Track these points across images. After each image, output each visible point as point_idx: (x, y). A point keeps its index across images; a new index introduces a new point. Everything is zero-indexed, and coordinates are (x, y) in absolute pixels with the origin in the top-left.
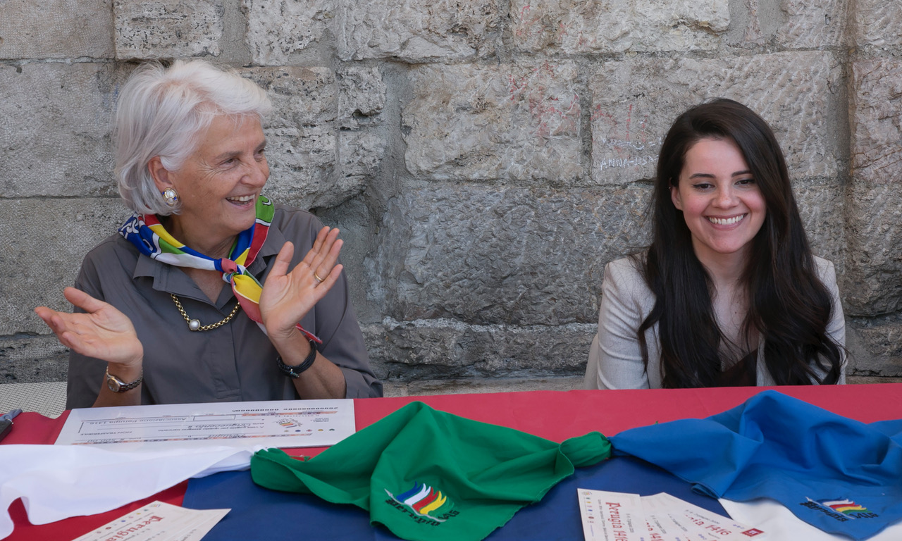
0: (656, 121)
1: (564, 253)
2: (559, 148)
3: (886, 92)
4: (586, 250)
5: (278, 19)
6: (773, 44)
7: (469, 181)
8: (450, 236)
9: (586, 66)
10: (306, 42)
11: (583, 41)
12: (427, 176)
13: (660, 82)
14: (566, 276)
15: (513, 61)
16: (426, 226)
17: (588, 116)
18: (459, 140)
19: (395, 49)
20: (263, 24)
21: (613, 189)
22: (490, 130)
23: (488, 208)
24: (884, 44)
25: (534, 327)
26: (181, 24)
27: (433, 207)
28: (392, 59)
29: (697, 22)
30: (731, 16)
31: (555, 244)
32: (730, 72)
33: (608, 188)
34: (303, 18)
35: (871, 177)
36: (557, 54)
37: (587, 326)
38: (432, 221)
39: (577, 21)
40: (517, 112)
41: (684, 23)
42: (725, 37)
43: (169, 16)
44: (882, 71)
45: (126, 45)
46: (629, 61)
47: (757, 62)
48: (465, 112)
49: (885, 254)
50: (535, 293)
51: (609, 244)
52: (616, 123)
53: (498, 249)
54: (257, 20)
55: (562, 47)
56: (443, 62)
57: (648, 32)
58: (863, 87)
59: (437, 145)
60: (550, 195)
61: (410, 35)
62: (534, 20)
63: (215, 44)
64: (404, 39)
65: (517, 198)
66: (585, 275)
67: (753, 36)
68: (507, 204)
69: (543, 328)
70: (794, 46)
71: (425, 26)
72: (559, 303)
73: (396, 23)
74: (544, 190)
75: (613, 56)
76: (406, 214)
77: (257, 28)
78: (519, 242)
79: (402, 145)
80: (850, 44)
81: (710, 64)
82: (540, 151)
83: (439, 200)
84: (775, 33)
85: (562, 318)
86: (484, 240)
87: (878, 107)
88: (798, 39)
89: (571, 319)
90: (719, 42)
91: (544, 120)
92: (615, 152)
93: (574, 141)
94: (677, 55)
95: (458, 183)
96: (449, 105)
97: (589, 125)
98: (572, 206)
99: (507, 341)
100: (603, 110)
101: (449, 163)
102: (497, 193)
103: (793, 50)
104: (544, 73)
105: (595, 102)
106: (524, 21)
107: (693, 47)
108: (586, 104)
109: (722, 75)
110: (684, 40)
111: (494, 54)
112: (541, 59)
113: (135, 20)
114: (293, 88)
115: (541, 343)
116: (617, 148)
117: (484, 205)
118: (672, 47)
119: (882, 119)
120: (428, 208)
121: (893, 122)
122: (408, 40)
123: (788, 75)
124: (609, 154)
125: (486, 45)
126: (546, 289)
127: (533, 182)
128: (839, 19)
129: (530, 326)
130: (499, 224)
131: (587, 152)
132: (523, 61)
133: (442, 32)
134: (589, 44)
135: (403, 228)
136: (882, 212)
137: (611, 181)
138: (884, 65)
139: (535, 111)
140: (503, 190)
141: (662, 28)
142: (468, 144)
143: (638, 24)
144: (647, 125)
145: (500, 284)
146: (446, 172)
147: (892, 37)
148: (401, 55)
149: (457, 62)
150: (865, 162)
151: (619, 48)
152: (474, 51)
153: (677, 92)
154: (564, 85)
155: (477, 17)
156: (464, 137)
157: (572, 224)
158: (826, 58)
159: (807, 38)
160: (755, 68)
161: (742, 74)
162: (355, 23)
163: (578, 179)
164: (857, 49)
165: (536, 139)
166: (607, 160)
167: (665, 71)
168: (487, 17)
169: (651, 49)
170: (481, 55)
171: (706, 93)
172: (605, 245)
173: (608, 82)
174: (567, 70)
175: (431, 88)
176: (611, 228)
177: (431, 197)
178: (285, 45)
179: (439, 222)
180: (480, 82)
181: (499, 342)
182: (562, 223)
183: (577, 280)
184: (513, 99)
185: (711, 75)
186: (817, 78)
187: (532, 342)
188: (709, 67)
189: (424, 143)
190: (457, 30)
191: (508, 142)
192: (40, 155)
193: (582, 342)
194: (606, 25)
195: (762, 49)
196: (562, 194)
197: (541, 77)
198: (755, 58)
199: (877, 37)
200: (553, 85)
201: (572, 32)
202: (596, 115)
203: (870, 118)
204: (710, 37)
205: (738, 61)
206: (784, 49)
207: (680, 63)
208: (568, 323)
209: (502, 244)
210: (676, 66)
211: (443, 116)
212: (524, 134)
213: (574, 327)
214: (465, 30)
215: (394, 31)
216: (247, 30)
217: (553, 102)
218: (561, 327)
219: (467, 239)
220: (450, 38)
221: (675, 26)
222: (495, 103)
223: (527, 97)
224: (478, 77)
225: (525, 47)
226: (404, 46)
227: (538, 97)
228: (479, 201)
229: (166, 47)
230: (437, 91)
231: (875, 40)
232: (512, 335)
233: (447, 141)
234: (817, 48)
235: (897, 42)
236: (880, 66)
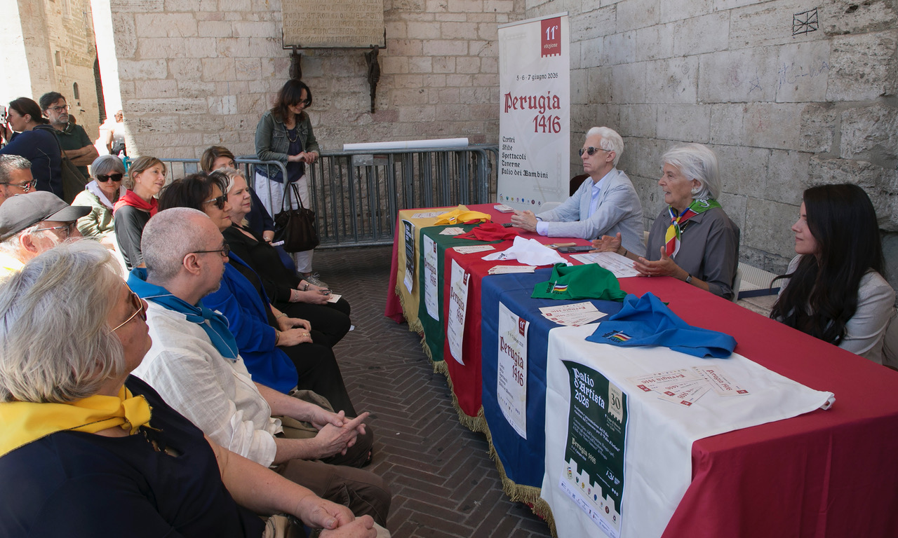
5: (852, 138)
10: (861, 149)
20: (846, 140)
26: (820, 138)
34: (861, 139)
43: (816, 135)
54: (844, 138)
63: (829, 148)
77: (844, 142)
114: (849, 170)
178: (852, 150)
192: (790, 188)
216: (840, 143)
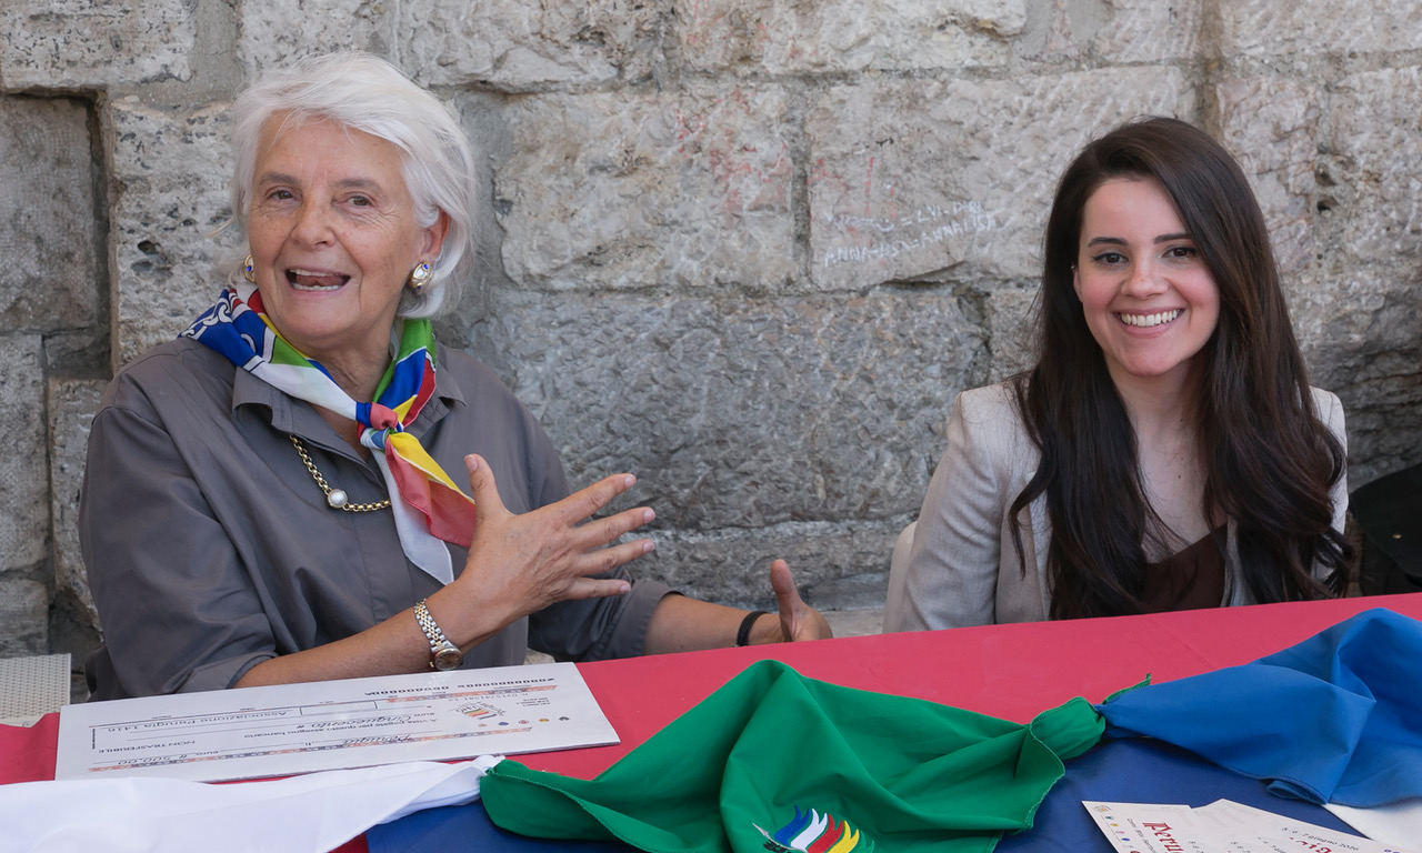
0: (913, 184)
1: (771, 406)
2: (757, 232)
3: (1268, 130)
4: (805, 399)
5: (294, 15)
6: (1091, 56)
7: (610, 290)
8: (581, 384)
9: (801, 94)
11: (795, 53)
12: (540, 283)
13: (917, 119)
14: (775, 444)
15: (682, 87)
16: (540, 369)
17: (804, 179)
18: (594, 221)
19: (484, 69)
20: (268, 23)
21: (845, 297)
22: (646, 203)
23: (643, 336)
24: (1264, 54)
25: (723, 531)
26: (120, 24)
27: (552, 336)
28: (479, 86)
29: (976, 20)
30: (1028, 10)
31: (755, 391)
32: (1027, 101)
33: (838, 296)
34: (338, 14)
36: (755, 74)
37: (809, 525)
38: (550, 359)
39: (786, 18)
40: (690, 173)
41: (955, 22)
42: (1018, 45)
43: (96, 11)
44: (1262, 96)
45: (19, 62)
46: (869, 85)
47: (1068, 85)
48: (605, 175)
50: (724, 475)
51: (843, 389)
52: (848, 188)
53: (663, 403)
54: (257, 17)
55: (763, 63)
56: (565, 90)
57: (899, 38)
58: (1232, 122)
59: (558, 230)
60: (746, 311)
61: (509, 44)
62: (715, 18)
63: (182, 60)
64: (498, 52)
65: (691, 317)
66: (805, 441)
67: (1060, 43)
68: (675, 327)
69: (738, 533)
70: (1123, 59)
71: (536, 29)
72: (763, 491)
73: (485, 24)
74: (734, 301)
75: (845, 77)
76: (506, 350)
77: (258, 31)
78: (697, 391)
79: (496, 232)
80: (1209, 54)
81: (996, 88)
82: (728, 237)
83: (562, 324)
84: (1093, 39)
85: (769, 515)
86: (638, 389)
87: (1255, 155)
88: (1129, 48)
89: (783, 516)
90: (1009, 53)
91: (733, 186)
92: (848, 236)
93: (781, 219)
94: (945, 75)
95: (592, 294)
96: (578, 163)
97: (805, 192)
98: (781, 328)
99: (679, 557)
100: (828, 168)
101: (577, 261)
102: (658, 309)
103: (1120, 65)
104: (733, 106)
105: (816, 154)
106: (699, 20)
107: (969, 62)
108: (801, 157)
109: (1015, 106)
110: (956, 50)
111: (649, 77)
112: (727, 83)
113: (34, 18)
115: (735, 557)
116: (850, 229)
117: (637, 330)
118: (937, 62)
119: (1265, 173)
120: (543, 338)
121: (1279, 178)
122: (506, 53)
123: (1115, 105)
124: (838, 240)
125: (636, 60)
126: (743, 467)
127: (716, 289)
128: (1190, 16)
129: (717, 530)
130: (662, 360)
131: (802, 238)
132: (699, 87)
133: (563, 39)
134: (806, 57)
135: (501, 373)
137: (843, 284)
138: (1264, 87)
139: (719, 170)
140: (667, 304)
141: (921, 30)
142: (609, 229)
143: (883, 24)
144: (897, 190)
145: (666, 463)
146: (571, 277)
147: (1274, 41)
148: (495, 78)
149: (589, 89)
151: (852, 64)
152: (614, 71)
153: (945, 134)
154: (767, 127)
155: (620, 13)
156: (603, 216)
157: (781, 357)
158: (1171, 78)
159: (1142, 46)
160: (1065, 95)
161: (1046, 105)
162: (414, 24)
163: (789, 282)
164: (1221, 63)
165: (721, 218)
166: (835, 250)
167: (927, 101)
168: (637, 13)
169: (904, 65)
170: (628, 77)
171: (991, 136)
172: (836, 391)
173: (836, 120)
174: (770, 100)
175: (546, 134)
176: (844, 362)
177: (548, 319)
179: (562, 361)
180: (628, 124)
181: (665, 559)
182: (765, 357)
183: (791, 450)
184: (682, 150)
185: (999, 106)
187: (720, 556)
188: (995, 93)
189: (536, 227)
190: (588, 35)
191: (675, 222)
193: (802, 552)
194: (833, 26)
195: (1074, 64)
196: (764, 308)
197: (729, 113)
198: (1065, 78)
199: (1254, 42)
200: (748, 127)
201: (779, 37)
202: (816, 176)
204: (995, 45)
205: (1039, 83)
206: (1108, 64)
207: (950, 87)
208: (778, 522)
209: (669, 394)
210: (943, 93)
211: (567, 181)
212: (701, 209)
213: (787, 529)
214: (600, 36)
215: (483, 37)
216: (239, 35)
217: (747, 155)
218: (767, 529)
219: (610, 388)
220: (577, 49)
221: (941, 28)
222: (653, 159)
223: (705, 147)
224: (625, 114)
225: (701, 63)
226: (498, 63)
227: (723, 147)
228: (629, 324)
229: (94, 65)
230: (555, 139)
231: (1250, 48)
232: (688, 546)
233: (575, 223)
234: (1158, 62)
235: (1283, 50)
236: (1258, 89)
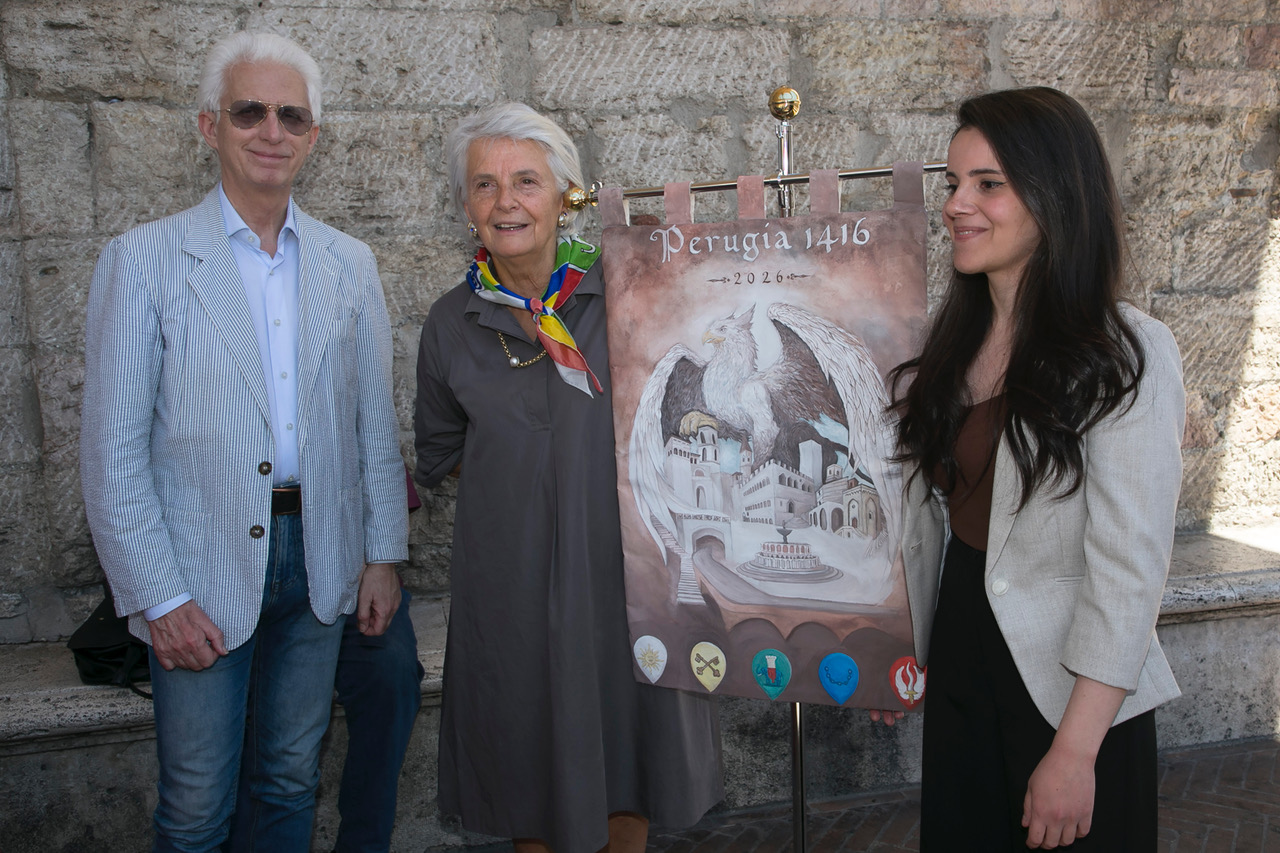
3: (65, 384)
24: (56, 342)
35: (59, 461)
44: (56, 365)
49: (78, 530)
58: (41, 380)
80: (29, 342)
87: (59, 398)
119: (65, 408)
121: (75, 411)
128: (23, 320)
136: (71, 492)
138: (57, 360)
147: (62, 335)
150: (51, 448)
158: (16, 355)
164: (35, 346)
186: (9, 372)
199: (50, 335)
203: (54, 408)
231: (47, 338)
234: (6, 346)
235: (69, 340)
236: (53, 361)
